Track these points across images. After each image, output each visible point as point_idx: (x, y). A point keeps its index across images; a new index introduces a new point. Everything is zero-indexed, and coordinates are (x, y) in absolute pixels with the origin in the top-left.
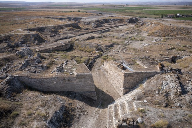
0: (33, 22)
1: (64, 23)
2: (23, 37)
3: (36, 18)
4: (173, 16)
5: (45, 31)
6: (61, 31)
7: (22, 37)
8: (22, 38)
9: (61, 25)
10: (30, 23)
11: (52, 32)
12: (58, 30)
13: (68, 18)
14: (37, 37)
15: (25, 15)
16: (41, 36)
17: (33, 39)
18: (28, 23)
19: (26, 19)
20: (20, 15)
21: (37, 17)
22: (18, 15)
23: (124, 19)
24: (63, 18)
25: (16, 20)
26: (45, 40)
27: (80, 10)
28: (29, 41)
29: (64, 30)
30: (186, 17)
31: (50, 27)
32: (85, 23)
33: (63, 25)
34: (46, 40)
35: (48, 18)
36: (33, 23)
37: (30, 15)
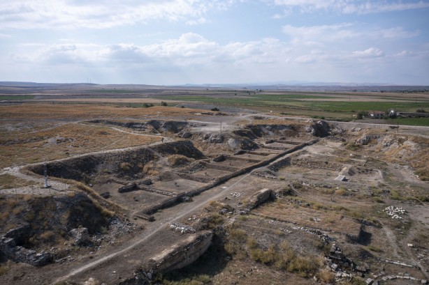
0: (58, 138)
1: (153, 140)
2: (23, 212)
3: (64, 123)
4: (382, 115)
5: (100, 171)
6: (149, 169)
7: (22, 208)
8: (18, 215)
9: (145, 147)
10: (49, 140)
11: (122, 172)
12: (140, 166)
13: (152, 123)
14: (82, 209)
15: (33, 115)
16: (95, 201)
17: (65, 216)
18: (41, 142)
19: (36, 128)
20: (20, 115)
21: (67, 119)
22: (15, 114)
23: (299, 127)
24: (137, 124)
25: (7, 130)
26: (108, 215)
27: (167, 101)
28: (50, 229)
29: (159, 166)
30: (410, 117)
31: (115, 155)
32: (206, 138)
33: (154, 148)
34: (112, 213)
35: (97, 122)
36: (59, 142)
37: (47, 115)
